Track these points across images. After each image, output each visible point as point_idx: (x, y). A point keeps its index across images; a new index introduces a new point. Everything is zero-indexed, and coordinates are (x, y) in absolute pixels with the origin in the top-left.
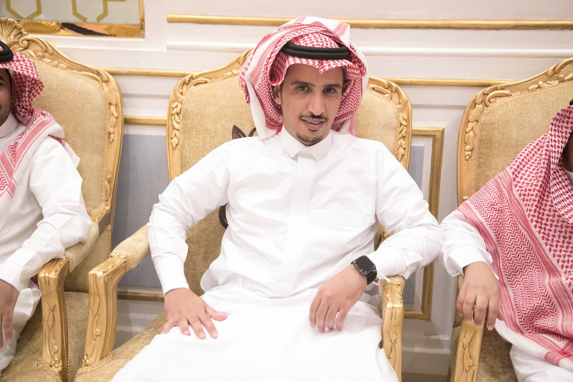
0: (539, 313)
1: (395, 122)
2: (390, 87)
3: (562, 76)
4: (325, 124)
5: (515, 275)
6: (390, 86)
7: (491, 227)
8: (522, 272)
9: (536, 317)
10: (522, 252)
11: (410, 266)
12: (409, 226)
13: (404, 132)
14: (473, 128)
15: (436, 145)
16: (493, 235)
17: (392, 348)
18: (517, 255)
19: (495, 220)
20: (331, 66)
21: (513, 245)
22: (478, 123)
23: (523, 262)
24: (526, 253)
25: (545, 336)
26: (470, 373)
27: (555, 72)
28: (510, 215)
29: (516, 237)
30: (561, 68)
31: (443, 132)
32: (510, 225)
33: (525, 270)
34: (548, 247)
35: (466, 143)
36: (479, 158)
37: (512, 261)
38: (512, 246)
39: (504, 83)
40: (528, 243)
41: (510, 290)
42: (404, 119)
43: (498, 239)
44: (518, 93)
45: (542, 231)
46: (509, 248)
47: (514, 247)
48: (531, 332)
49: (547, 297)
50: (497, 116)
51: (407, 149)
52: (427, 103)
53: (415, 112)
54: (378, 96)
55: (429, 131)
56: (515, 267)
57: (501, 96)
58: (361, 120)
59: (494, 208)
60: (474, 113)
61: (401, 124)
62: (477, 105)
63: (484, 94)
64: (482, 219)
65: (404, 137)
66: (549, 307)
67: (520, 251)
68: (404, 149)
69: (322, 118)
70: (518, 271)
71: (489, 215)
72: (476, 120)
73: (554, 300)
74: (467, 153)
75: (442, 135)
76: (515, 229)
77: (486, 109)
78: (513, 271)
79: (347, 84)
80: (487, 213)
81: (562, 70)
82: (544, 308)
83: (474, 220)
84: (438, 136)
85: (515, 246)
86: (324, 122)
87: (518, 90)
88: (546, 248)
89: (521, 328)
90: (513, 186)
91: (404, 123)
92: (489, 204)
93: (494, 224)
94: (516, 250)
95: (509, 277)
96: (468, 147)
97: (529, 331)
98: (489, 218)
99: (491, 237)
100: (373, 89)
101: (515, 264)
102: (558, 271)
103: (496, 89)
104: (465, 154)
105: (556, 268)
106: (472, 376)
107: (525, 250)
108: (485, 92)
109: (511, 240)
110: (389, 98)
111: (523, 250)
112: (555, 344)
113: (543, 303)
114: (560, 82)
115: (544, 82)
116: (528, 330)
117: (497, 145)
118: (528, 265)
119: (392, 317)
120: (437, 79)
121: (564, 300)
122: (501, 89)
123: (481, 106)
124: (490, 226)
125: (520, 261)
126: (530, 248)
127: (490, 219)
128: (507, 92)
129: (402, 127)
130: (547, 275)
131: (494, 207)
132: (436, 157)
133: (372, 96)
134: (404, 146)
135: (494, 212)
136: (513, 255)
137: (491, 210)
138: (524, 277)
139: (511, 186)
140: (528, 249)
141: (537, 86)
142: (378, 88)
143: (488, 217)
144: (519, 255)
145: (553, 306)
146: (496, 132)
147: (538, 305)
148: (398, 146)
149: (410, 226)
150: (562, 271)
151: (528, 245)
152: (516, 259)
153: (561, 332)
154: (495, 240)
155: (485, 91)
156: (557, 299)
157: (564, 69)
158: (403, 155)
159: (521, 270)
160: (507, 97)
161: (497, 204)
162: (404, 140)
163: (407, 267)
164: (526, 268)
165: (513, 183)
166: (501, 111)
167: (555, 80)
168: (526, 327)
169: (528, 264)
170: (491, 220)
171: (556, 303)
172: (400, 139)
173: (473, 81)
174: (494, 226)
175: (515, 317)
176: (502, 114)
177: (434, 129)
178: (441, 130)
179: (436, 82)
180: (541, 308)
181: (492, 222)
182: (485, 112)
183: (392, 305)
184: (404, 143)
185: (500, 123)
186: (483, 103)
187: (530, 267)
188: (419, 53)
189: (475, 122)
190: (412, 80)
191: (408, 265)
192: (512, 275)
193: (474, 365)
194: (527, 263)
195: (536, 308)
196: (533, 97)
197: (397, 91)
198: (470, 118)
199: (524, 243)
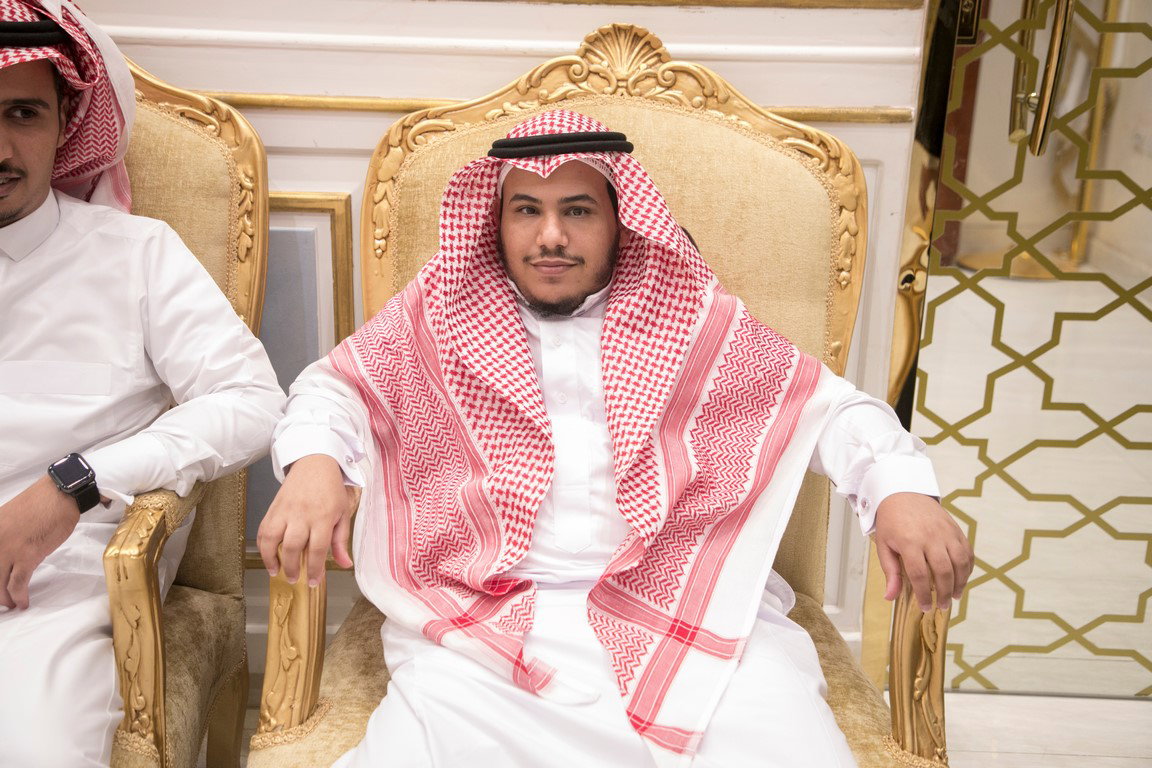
0: (446, 547)
1: (226, 182)
2: (216, 110)
3: (545, 92)
4: (20, 185)
5: (423, 477)
6: (214, 110)
7: (381, 386)
8: (434, 470)
9: (443, 555)
10: (432, 433)
11: (186, 468)
12: (210, 388)
13: (248, 202)
14: (386, 193)
15: (337, 230)
16: (385, 402)
17: (132, 636)
18: (424, 439)
19: (390, 373)
20: (10, 60)
21: (416, 419)
22: (396, 184)
23: (435, 452)
24: (441, 434)
25: (447, 590)
26: (293, 672)
27: (533, 83)
28: (411, 361)
29: (422, 403)
30: (541, 77)
31: (348, 201)
32: (411, 381)
33: (439, 466)
34: (472, 419)
35: (374, 223)
36: (399, 252)
37: (415, 451)
38: (415, 421)
39: (438, 106)
40: (445, 415)
41: (413, 505)
42: (247, 176)
43: (396, 410)
44: (467, 124)
45: (464, 389)
46: (410, 425)
47: (417, 423)
48: (433, 585)
49: (457, 516)
50: (424, 170)
51: (256, 235)
52: (310, 144)
53: (273, 162)
54: (190, 130)
55: (321, 201)
56: (421, 462)
57: (435, 131)
58: (148, 178)
59: (390, 350)
60: (388, 163)
61: (242, 187)
62: (392, 149)
63: (404, 127)
64: (364, 372)
65: (249, 213)
66: (460, 536)
67: (430, 430)
68: (251, 237)
69: (10, 171)
70: (426, 469)
71: (377, 364)
72: (392, 178)
73: (469, 521)
74: (378, 242)
75: (346, 208)
76: (421, 387)
77: (409, 155)
78: (417, 469)
79: (77, 100)
80: (374, 359)
81: (544, 81)
82: (452, 537)
83: (350, 373)
84: (340, 210)
85: (420, 421)
86: (17, 179)
87: (468, 119)
88: (468, 423)
89: (416, 579)
90: (426, 306)
91: (248, 184)
92: (380, 343)
93: (387, 381)
94: (422, 430)
95: (411, 481)
96: (379, 232)
97: (430, 583)
98: (378, 368)
99: (382, 406)
100: (182, 114)
101: (420, 457)
102: (484, 466)
103: (426, 117)
104: (374, 244)
105: (480, 460)
106: (295, 679)
107: (438, 428)
108: (406, 123)
109: (411, 411)
110: (215, 133)
111: (435, 428)
112: (456, 604)
113: (450, 527)
114: (542, 104)
115: (513, 104)
116: (428, 580)
117: (424, 227)
118: (444, 458)
119: (118, 574)
120: (325, 96)
121: (485, 520)
122: (436, 117)
123: (399, 149)
124: (380, 384)
125: (430, 449)
126: (449, 424)
127: (379, 371)
128: (447, 122)
129: (244, 192)
130: (470, 474)
131: (389, 347)
132: (339, 252)
133: (177, 127)
134: (250, 231)
135: (390, 356)
136: (417, 440)
137: (383, 353)
138: (438, 479)
139: (421, 305)
140: (444, 426)
141: (500, 111)
142: (191, 112)
143: (376, 366)
144: (427, 439)
145: (468, 533)
146: (422, 202)
147: (441, 532)
148: (238, 231)
149: (210, 390)
150: (489, 465)
151: (445, 419)
152: (422, 445)
153: (466, 581)
154: (390, 412)
155: (404, 121)
156: (473, 519)
157: (549, 78)
158: (248, 249)
159: (433, 467)
160: (446, 133)
161: (394, 342)
162: (249, 217)
163: (178, 473)
164: (441, 463)
165: (425, 299)
166: (432, 160)
167: (532, 100)
168: (424, 576)
169: (445, 455)
170: (381, 373)
171: (472, 526)
172: (242, 216)
173: (393, 102)
174: (388, 385)
175: (408, 560)
176: (433, 166)
177: (331, 197)
178: (344, 198)
179: (323, 103)
180: (447, 537)
181: (383, 376)
182: (408, 161)
183: (117, 551)
184: (249, 223)
185: (429, 183)
186: (404, 145)
187: (448, 461)
188: (283, 44)
189: (391, 182)
190: (275, 97)
191: (180, 467)
192: (417, 477)
193: (298, 656)
194: (443, 453)
195: (439, 538)
196: (491, 133)
197: (230, 118)
198: (382, 175)
199: (438, 415)
